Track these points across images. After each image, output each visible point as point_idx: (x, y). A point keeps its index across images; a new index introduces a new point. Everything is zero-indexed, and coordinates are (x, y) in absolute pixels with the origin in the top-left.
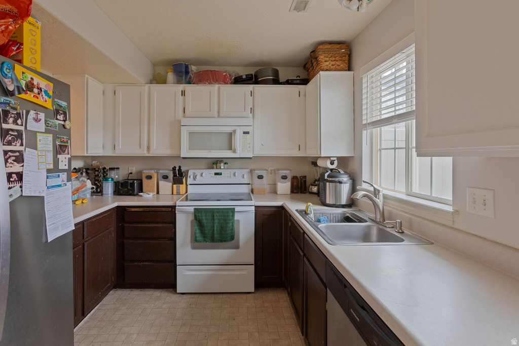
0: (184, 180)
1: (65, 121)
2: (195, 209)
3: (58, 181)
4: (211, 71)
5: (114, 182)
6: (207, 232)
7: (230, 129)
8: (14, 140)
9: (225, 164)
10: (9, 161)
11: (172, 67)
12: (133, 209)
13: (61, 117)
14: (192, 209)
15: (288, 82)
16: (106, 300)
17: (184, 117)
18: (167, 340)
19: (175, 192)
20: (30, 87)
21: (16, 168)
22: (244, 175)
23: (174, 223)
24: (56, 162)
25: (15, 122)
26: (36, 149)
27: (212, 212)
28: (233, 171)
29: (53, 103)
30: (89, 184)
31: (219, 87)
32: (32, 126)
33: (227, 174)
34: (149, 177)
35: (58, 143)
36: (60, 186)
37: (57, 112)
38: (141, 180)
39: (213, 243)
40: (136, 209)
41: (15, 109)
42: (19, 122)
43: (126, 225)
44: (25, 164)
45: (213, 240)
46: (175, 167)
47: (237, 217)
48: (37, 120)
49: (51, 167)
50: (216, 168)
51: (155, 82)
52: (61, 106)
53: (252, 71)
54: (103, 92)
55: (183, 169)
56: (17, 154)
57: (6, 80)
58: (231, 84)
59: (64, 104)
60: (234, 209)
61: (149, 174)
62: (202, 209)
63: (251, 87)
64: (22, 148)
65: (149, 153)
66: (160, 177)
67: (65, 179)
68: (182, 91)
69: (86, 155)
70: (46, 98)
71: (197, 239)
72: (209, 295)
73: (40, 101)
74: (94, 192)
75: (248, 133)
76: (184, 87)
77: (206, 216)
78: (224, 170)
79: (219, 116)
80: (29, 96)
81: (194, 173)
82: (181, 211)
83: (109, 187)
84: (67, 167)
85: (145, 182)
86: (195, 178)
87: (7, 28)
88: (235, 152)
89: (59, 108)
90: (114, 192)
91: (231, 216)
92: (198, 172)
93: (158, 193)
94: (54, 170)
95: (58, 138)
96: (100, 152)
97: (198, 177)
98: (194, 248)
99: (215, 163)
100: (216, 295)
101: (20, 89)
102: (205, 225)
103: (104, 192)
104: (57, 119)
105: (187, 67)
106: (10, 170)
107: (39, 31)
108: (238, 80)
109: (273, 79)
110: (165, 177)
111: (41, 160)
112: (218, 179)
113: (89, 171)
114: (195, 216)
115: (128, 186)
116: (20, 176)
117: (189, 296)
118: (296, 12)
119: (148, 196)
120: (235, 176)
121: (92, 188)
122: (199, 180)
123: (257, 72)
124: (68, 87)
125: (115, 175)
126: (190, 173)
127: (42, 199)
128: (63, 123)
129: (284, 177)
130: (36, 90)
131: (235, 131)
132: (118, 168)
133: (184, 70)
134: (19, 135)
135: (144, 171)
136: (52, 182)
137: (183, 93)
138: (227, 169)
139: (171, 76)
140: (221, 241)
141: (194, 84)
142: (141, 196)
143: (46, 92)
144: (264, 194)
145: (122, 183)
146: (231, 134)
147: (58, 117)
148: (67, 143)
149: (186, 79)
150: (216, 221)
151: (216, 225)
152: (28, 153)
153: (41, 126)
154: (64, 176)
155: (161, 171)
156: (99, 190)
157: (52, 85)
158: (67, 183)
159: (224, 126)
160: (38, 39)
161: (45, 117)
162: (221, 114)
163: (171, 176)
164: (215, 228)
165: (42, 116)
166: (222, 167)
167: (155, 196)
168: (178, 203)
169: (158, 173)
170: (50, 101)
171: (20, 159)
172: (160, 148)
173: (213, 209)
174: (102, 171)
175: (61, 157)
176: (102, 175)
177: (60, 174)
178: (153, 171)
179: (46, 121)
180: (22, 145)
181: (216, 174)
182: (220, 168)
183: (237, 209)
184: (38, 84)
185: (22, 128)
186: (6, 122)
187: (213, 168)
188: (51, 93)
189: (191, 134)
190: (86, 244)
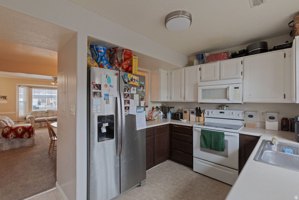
0: (202, 115)
1: (143, 89)
2: (202, 130)
3: (140, 110)
4: (214, 54)
5: (172, 113)
6: (208, 143)
7: (225, 86)
8: (127, 97)
9: (227, 107)
10: (126, 103)
11: (195, 57)
12: (175, 126)
13: (142, 88)
14: (200, 130)
15: (275, 49)
16: (165, 163)
17: (201, 81)
18: (181, 187)
19: (197, 121)
20: (132, 80)
21: (127, 105)
22: (239, 114)
23: (192, 135)
24: (140, 104)
25: (128, 91)
26: (133, 99)
27: (211, 133)
28: (231, 111)
29: (139, 83)
30: (162, 113)
31: (220, 62)
32: (132, 92)
33: (227, 113)
34: (186, 112)
35: (140, 97)
36: (141, 112)
37: (140, 86)
38: (182, 113)
39: (211, 150)
40: (176, 126)
41: (128, 87)
42: (129, 91)
43: (173, 133)
44: (130, 104)
45: (211, 148)
46: (197, 108)
47: (226, 138)
48: (134, 90)
49: (138, 105)
50: (221, 109)
51: (188, 65)
52: (142, 84)
53: (245, 48)
54: (167, 74)
55: (201, 109)
56: (128, 101)
57: (125, 79)
58: (228, 59)
59: (143, 83)
60: (224, 133)
61: (185, 111)
62: (205, 130)
63: (241, 59)
64: (129, 99)
65: (184, 101)
66: (190, 113)
67: (143, 110)
68: (200, 68)
69: (160, 101)
70: (137, 82)
71: (202, 146)
72: (210, 178)
73: (135, 84)
74: (164, 117)
75: (238, 88)
76: (201, 66)
77: (207, 134)
78: (226, 111)
79: (220, 79)
80: (131, 83)
81: (208, 111)
82: (196, 130)
83: (169, 116)
84: (144, 106)
85: (184, 114)
86: (208, 114)
87: (127, 63)
88: (228, 100)
89: (141, 85)
90: (171, 118)
91: (221, 137)
92: (210, 111)
93: (189, 120)
94: (139, 106)
95: (141, 95)
96: (166, 100)
97: (210, 113)
98: (202, 150)
99: (221, 106)
100: (213, 180)
101: (129, 81)
102: (207, 139)
103: (167, 117)
104: (140, 89)
105: (202, 55)
106: (126, 106)
107: (137, 60)
108: (234, 56)
109: (260, 49)
110: (193, 113)
111: (135, 103)
112: (221, 116)
113: (163, 108)
114: (202, 133)
115: (176, 115)
116: (129, 107)
117: (199, 175)
118: (257, 7)
119: (184, 121)
120: (233, 114)
121: (163, 115)
122: (210, 115)
123: (248, 47)
124: (144, 77)
125: (172, 110)
126: (206, 111)
127: (135, 116)
128: (142, 90)
129: (272, 118)
130: (133, 80)
131: (228, 87)
132: (174, 107)
133: (201, 57)
134: (128, 96)
135: (183, 109)
136: (138, 110)
137: (200, 69)
138: (228, 110)
139: (195, 61)
140: (216, 150)
141: (206, 63)
142: (181, 121)
143: (137, 80)
144: (254, 128)
145: (174, 114)
146: (226, 89)
147: (141, 88)
148: (144, 97)
149: (202, 61)
150: (213, 138)
151: (213, 140)
152: (131, 101)
153: (135, 92)
154: (143, 109)
155: (190, 109)
156: (166, 116)
157: (138, 77)
158: (144, 111)
159: (222, 85)
160: (137, 63)
161: (136, 89)
162: (221, 78)
163: (195, 112)
164: (212, 142)
165: (135, 88)
166: (225, 109)
167: (188, 121)
168: (194, 126)
169: (189, 110)
170: (138, 83)
171: (129, 103)
172: (189, 98)
173: (211, 131)
174: (167, 108)
175: (142, 102)
176: (167, 110)
177: (141, 108)
178: (187, 109)
179: (137, 90)
180: (129, 98)
181: (221, 112)
182: (224, 109)
183: (225, 133)
184: (134, 78)
185: (129, 93)
186: (125, 91)
187: (219, 109)
188: (138, 80)
189: (203, 90)
190: (155, 136)
